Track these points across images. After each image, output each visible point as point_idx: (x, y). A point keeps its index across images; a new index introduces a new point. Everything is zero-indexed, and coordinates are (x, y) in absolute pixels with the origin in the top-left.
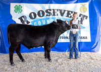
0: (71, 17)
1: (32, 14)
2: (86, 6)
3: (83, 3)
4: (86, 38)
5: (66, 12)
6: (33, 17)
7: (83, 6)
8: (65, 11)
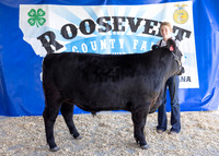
0: (153, 33)
1: (68, 29)
3: (181, 3)
4: (189, 79)
5: (143, 23)
6: (70, 33)
7: (181, 8)
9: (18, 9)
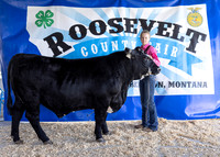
0: (168, 35)
2: (200, 12)
3: (194, 7)
5: (156, 25)
8: (152, 22)
9: (26, 11)
